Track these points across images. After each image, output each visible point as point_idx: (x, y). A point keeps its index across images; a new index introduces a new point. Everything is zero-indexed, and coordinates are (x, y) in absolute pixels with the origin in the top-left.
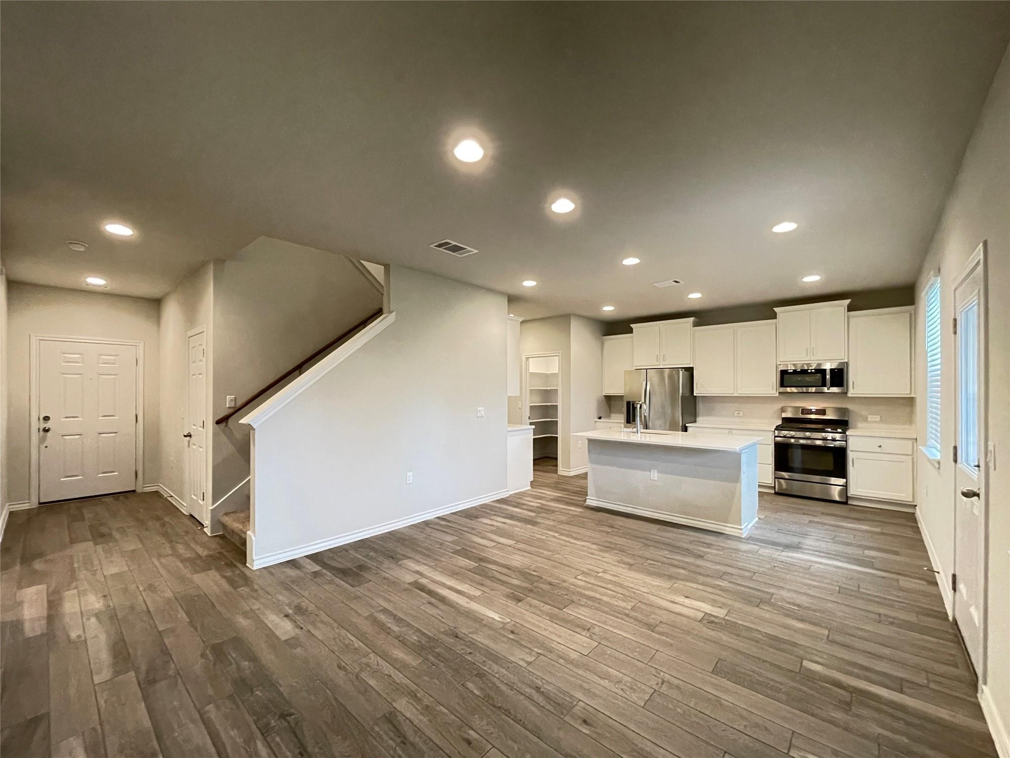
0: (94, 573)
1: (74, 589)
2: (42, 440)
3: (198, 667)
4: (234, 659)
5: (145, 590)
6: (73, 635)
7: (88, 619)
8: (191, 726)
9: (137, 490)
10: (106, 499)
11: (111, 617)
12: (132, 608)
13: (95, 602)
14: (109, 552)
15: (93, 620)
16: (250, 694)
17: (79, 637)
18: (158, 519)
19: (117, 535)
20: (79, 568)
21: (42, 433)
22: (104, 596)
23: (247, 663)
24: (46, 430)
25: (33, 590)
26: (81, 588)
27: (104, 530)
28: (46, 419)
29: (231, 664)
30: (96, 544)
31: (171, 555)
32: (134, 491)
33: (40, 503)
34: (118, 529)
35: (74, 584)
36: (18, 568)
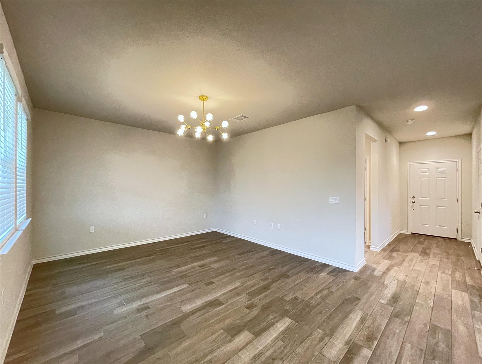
0: (410, 265)
1: (398, 268)
2: (412, 207)
3: (418, 326)
4: (438, 338)
5: (424, 283)
6: (385, 283)
7: (395, 280)
8: (395, 343)
9: (458, 239)
10: (439, 239)
11: (402, 284)
12: (413, 286)
13: (401, 277)
14: (422, 261)
15: (396, 281)
16: (432, 358)
17: (387, 284)
18: (458, 256)
19: (431, 255)
20: (406, 261)
21: (412, 203)
22: (407, 276)
23: (443, 346)
24: (414, 202)
25: (386, 261)
26: (401, 268)
27: (427, 251)
28: (414, 197)
29: (435, 339)
30: (420, 255)
31: (450, 275)
32: (456, 239)
33: (411, 233)
34: (434, 253)
35: (400, 266)
36: (388, 252)
